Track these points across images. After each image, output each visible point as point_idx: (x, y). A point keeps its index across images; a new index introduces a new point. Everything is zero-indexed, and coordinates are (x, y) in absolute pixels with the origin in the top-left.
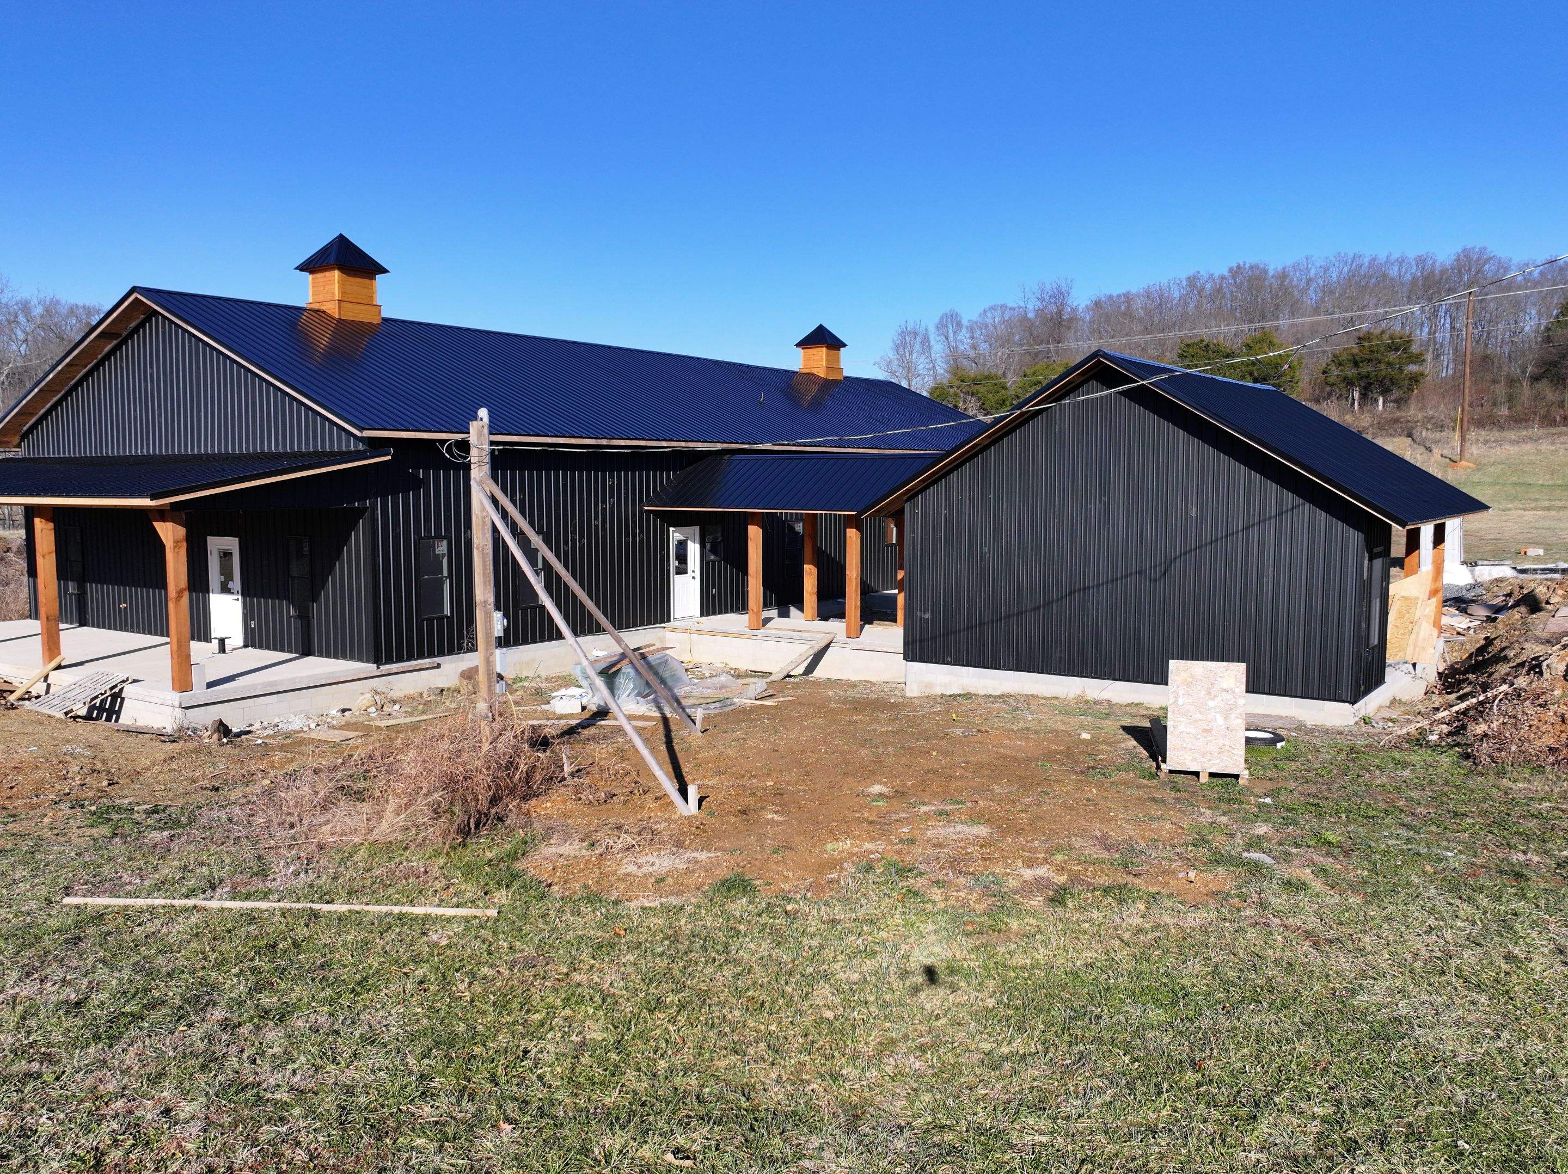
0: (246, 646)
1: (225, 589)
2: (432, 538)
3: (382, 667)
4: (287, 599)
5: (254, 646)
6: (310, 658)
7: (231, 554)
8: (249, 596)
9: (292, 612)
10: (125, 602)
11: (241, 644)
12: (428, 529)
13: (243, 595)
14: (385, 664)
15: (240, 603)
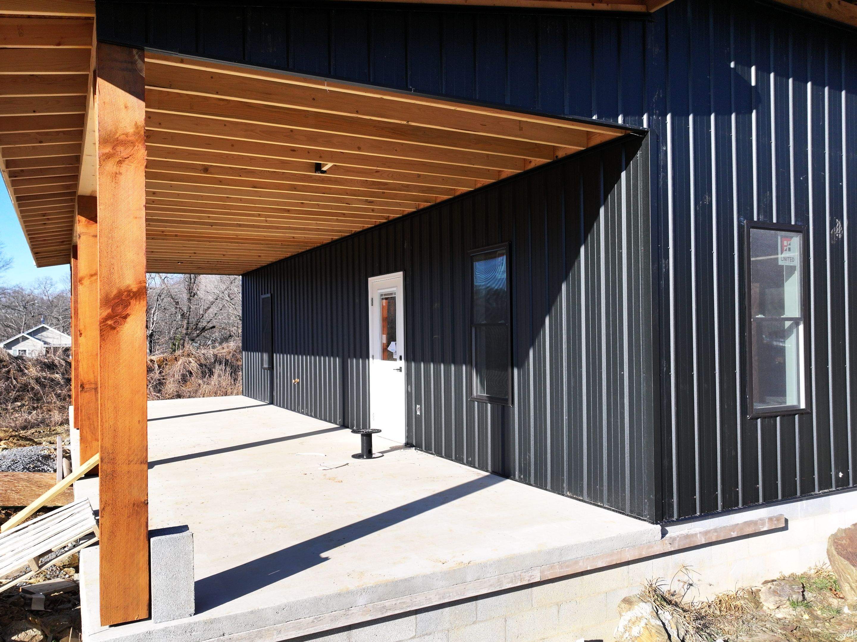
0: (408, 445)
1: (387, 355)
2: (779, 227)
3: (674, 531)
4: (469, 363)
5: (418, 446)
6: (508, 482)
7: (394, 298)
8: (414, 360)
9: (478, 390)
10: (298, 378)
11: (402, 441)
12: (764, 207)
13: (407, 359)
14: (679, 521)
15: (402, 376)
